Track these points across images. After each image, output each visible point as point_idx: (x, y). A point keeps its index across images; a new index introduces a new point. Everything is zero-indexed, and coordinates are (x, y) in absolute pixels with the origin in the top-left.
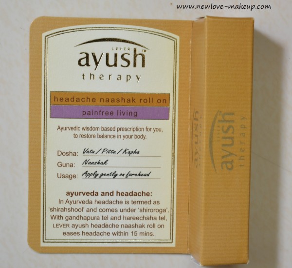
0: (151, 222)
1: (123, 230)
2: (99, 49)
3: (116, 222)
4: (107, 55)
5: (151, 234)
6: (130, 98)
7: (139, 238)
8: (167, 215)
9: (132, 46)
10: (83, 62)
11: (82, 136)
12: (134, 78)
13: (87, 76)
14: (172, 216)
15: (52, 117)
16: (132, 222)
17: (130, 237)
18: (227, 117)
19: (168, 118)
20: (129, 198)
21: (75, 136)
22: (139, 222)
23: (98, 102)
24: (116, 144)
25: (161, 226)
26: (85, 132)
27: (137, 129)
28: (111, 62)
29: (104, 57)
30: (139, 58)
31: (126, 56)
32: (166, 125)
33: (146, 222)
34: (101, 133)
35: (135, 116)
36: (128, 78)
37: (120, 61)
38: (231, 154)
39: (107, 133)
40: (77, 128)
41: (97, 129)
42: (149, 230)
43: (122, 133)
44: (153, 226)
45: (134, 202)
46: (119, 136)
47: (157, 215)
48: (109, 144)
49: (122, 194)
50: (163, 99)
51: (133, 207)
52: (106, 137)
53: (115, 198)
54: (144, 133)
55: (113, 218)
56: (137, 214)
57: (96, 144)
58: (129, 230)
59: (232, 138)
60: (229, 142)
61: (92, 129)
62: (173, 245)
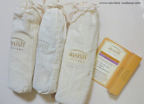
0: (104, 80)
1: (99, 79)
2: (113, 48)
3: (99, 77)
4: (114, 50)
5: (103, 82)
6: (113, 59)
7: (101, 81)
8: (108, 80)
9: (119, 51)
10: (109, 49)
11: (102, 60)
12: (116, 56)
13: (109, 51)
14: (108, 81)
15: (99, 54)
16: (101, 78)
17: (99, 80)
18: (128, 72)
19: (117, 65)
20: (103, 74)
21: (101, 60)
22: (102, 79)
23: (108, 56)
24: (106, 65)
25: (105, 81)
26: (103, 60)
27: (111, 64)
28: (114, 51)
29: (113, 50)
30: (119, 53)
31: (117, 52)
32: (116, 66)
33: (103, 80)
34: (105, 61)
35: (112, 62)
36: (115, 55)
37: (115, 52)
38: (125, 78)
39: (106, 62)
40: (102, 59)
41: (105, 60)
42: (103, 81)
43: (109, 63)
44: (104, 81)
45: (104, 75)
46: (108, 64)
47: (106, 79)
48: (105, 64)
49: (102, 73)
50: (118, 62)
51: (103, 76)
52: (106, 63)
53: (101, 73)
54: (112, 65)
55: (99, 76)
56: (103, 77)
57: (103, 63)
58: (100, 79)
59: (127, 76)
60: (126, 76)
61: (104, 60)
62: (106, 86)
